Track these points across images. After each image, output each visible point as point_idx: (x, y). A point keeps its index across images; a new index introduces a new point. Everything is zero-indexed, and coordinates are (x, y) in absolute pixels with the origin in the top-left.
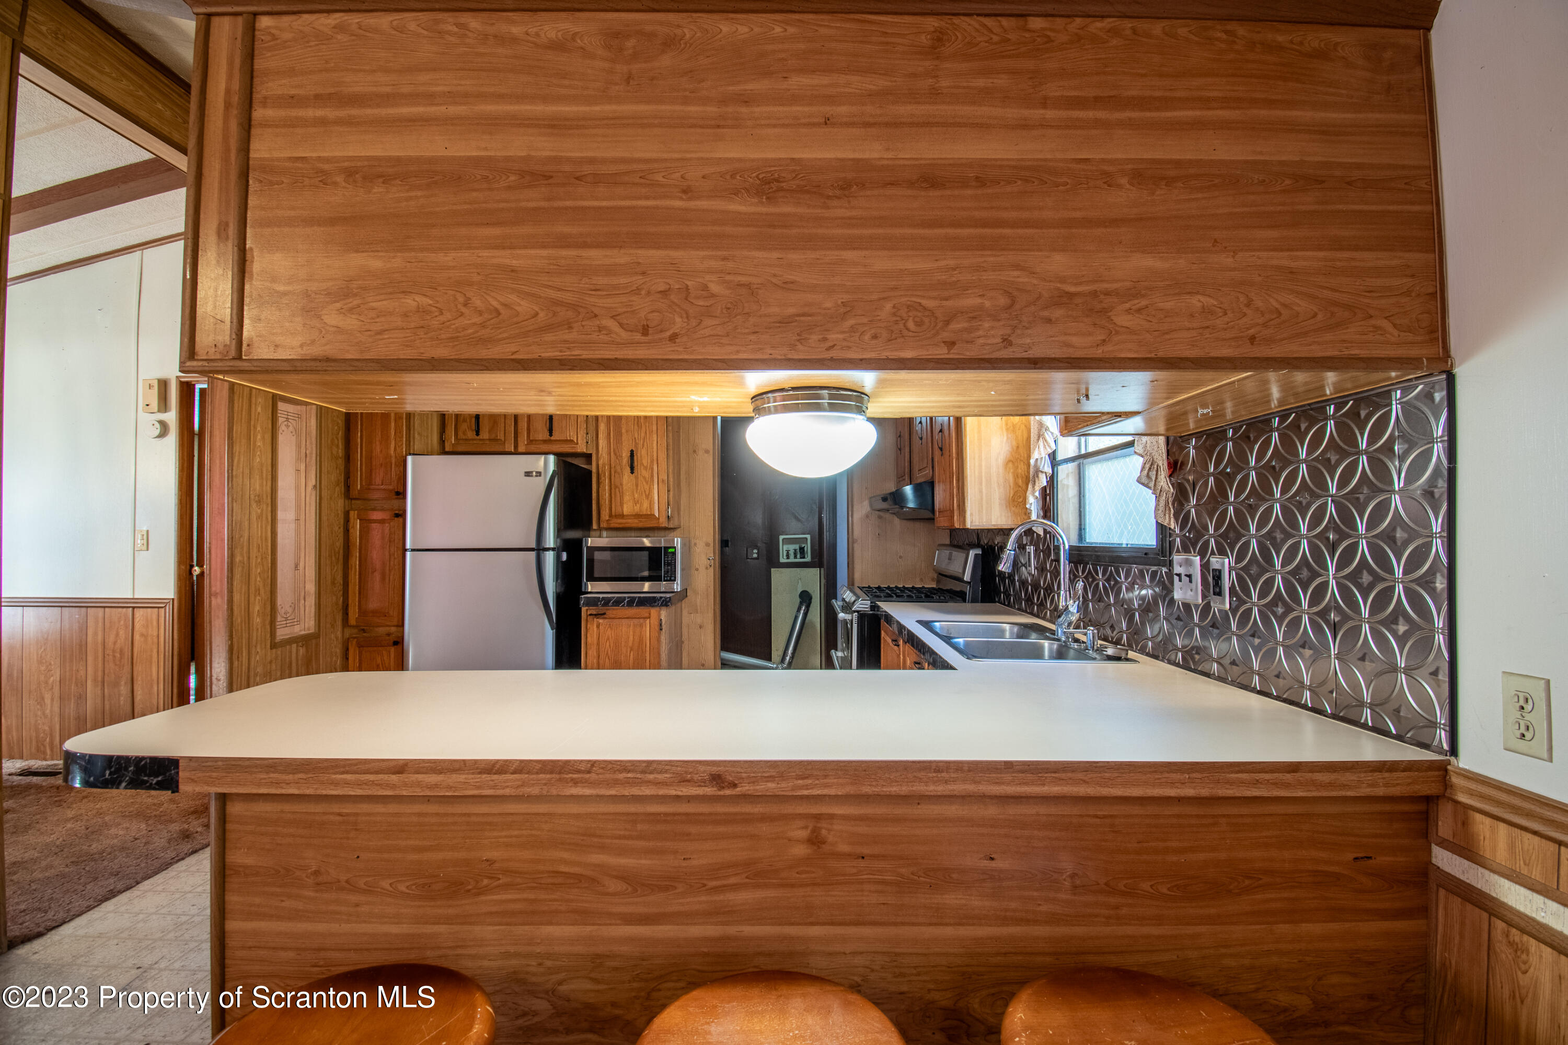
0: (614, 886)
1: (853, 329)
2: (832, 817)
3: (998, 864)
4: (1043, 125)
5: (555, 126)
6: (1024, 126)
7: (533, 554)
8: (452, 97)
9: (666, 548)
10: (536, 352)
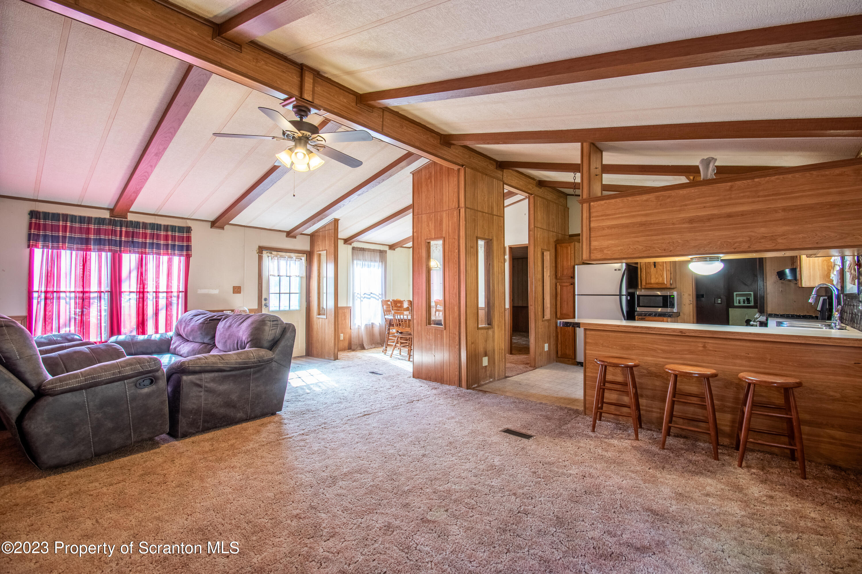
0: (659, 351)
1: (711, 247)
2: (708, 342)
3: (750, 355)
4: (758, 201)
5: (646, 215)
6: (753, 202)
7: (618, 297)
8: (626, 212)
9: (670, 296)
10: (643, 255)
